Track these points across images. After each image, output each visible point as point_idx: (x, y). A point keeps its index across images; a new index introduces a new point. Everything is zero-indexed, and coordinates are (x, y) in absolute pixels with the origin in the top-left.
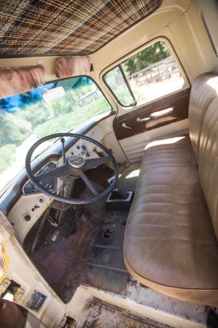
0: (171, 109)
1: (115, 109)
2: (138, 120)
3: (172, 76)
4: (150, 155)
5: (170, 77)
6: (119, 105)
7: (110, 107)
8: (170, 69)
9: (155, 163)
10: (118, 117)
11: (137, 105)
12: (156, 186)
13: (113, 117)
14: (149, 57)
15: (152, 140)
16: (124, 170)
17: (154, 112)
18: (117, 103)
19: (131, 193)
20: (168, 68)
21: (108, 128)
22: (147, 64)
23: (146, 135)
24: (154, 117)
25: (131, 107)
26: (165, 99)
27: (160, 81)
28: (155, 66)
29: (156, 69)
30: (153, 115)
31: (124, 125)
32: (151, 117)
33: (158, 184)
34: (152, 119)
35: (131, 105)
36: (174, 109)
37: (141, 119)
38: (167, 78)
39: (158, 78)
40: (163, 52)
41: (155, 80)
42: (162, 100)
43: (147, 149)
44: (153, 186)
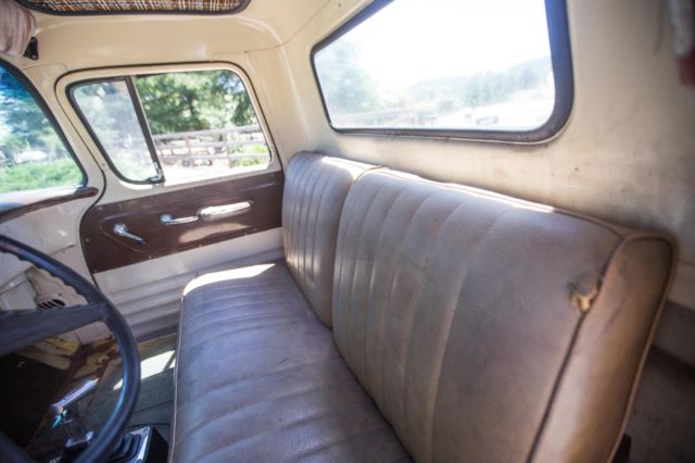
0: (245, 205)
1: (95, 182)
2: (166, 219)
3: (215, 162)
4: (204, 307)
5: (211, 163)
6: (110, 174)
7: (80, 175)
8: (211, 150)
9: (221, 324)
10: (103, 206)
11: (166, 184)
12: (241, 385)
13: (86, 203)
14: (167, 118)
15: (197, 273)
16: (105, 363)
17: (208, 206)
18: (106, 168)
19: (144, 434)
20: (207, 146)
21: (64, 234)
22: (163, 129)
23: (176, 262)
24: (209, 215)
25: (150, 186)
26: (233, 181)
27: (191, 167)
28: (181, 139)
29: (182, 143)
30: (205, 211)
31: (120, 230)
32: (199, 216)
33: (244, 378)
34: (203, 222)
35: (149, 181)
36: (252, 205)
37: (174, 217)
38: (205, 164)
39: (187, 159)
40: (197, 120)
41: (180, 162)
42: (228, 182)
43: (192, 293)
44: (228, 389)
